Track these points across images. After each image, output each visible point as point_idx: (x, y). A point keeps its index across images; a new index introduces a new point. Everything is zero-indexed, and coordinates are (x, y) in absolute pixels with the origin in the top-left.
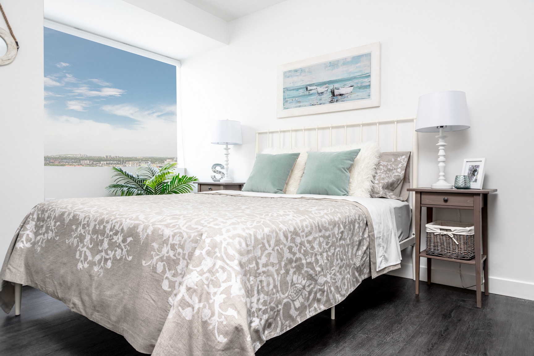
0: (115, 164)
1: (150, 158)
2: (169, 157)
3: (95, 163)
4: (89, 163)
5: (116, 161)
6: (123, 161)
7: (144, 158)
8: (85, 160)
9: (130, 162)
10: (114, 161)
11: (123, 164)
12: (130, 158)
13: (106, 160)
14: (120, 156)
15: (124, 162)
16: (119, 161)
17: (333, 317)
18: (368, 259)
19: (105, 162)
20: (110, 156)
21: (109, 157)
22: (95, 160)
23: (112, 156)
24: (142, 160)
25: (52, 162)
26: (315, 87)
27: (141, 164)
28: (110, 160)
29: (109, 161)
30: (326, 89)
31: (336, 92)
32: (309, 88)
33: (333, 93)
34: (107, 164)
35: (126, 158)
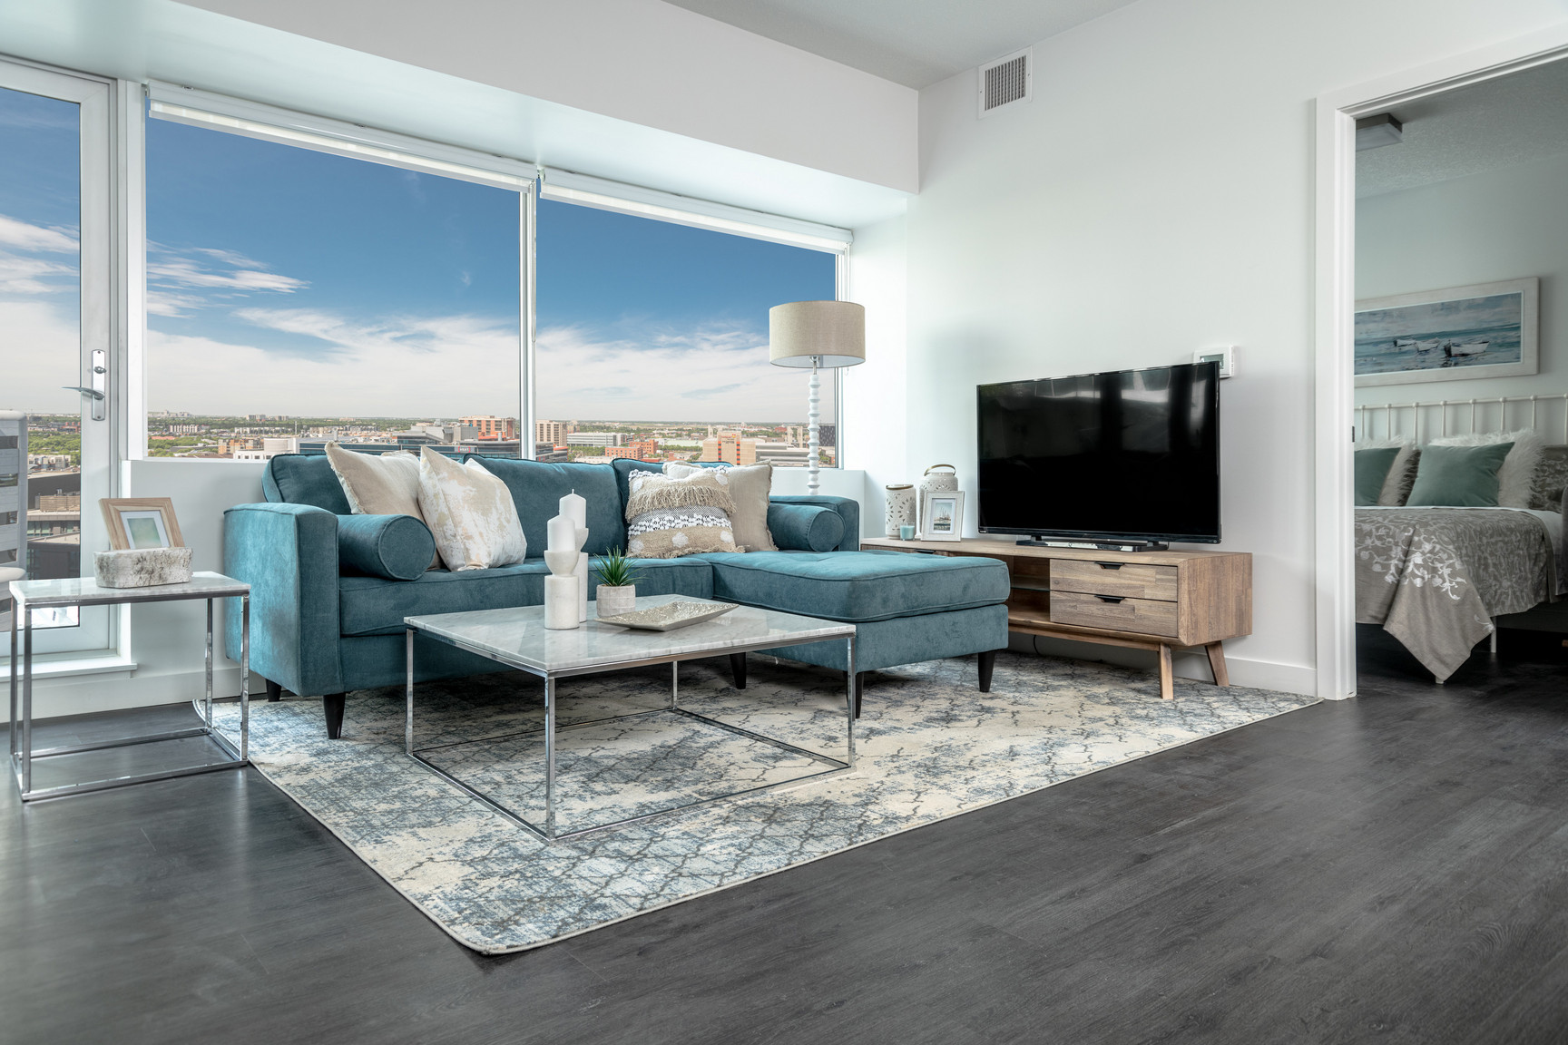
0: (277, 432)
1: (373, 420)
2: (422, 418)
3: (215, 431)
4: (198, 430)
5: (279, 425)
6: (300, 427)
7: (358, 420)
8: (185, 424)
9: (321, 429)
10: (274, 425)
11: (299, 432)
12: (321, 420)
13: (250, 425)
14: (292, 415)
15: (302, 428)
16: (288, 425)
17: (1494, 650)
18: (1545, 579)
19: (248, 430)
20: (263, 416)
21: (258, 418)
22: (215, 424)
23: (269, 415)
24: (353, 424)
25: (68, 429)
26: (1412, 342)
27: (349, 432)
28: (263, 425)
29: (258, 425)
30: (1435, 345)
31: (1454, 351)
32: (1400, 342)
33: (1448, 351)
34: (251, 432)
35: (307, 420)
